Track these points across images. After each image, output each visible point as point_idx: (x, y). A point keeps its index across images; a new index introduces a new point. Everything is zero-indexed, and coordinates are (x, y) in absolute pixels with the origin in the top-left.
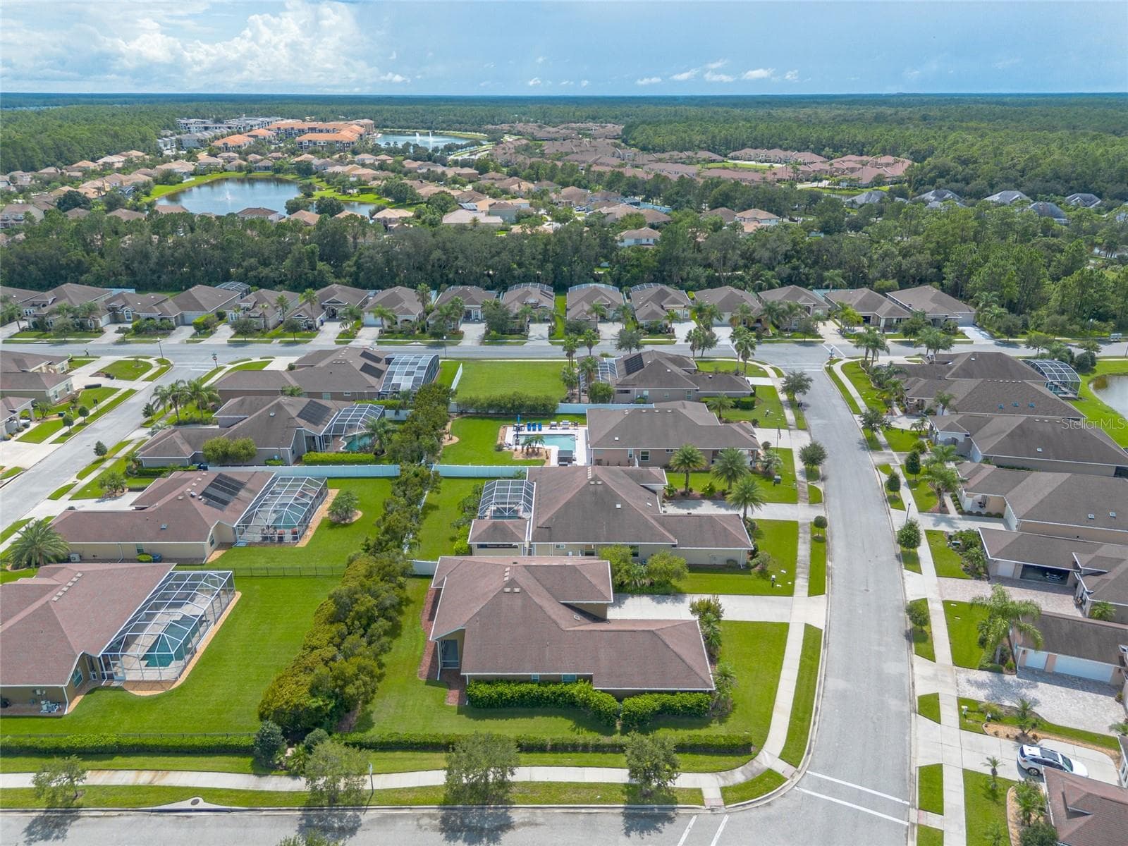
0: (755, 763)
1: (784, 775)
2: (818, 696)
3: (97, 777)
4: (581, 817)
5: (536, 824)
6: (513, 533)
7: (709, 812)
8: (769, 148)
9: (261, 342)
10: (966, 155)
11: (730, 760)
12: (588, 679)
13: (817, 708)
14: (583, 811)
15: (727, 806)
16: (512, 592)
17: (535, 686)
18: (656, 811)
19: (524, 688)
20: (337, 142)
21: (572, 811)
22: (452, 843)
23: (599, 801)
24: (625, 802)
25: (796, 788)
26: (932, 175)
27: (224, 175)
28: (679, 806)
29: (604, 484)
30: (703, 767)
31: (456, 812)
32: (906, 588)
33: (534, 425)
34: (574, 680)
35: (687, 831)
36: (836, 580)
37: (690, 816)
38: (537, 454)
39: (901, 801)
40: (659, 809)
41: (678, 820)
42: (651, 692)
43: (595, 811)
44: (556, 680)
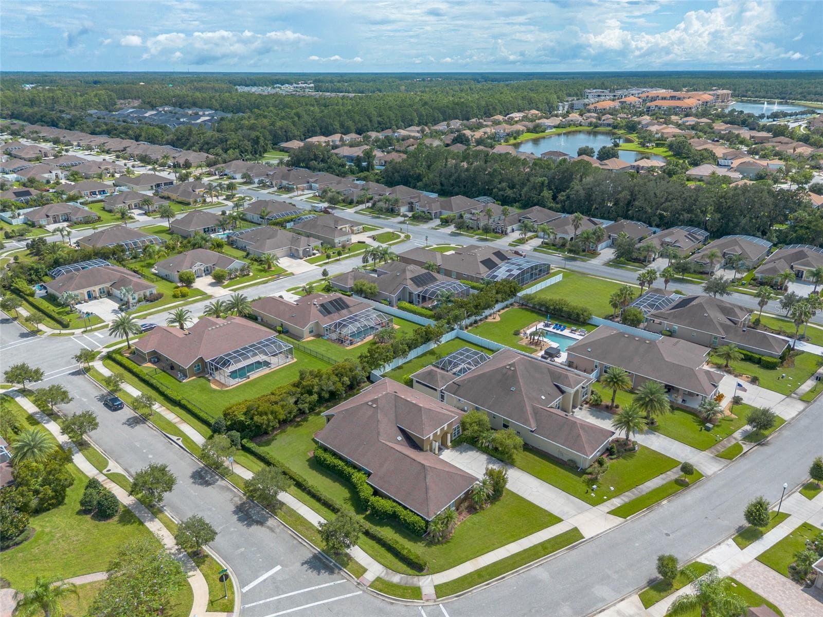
0: (416, 579)
1: (423, 596)
2: (516, 572)
3: (170, 415)
4: (295, 542)
7: (355, 584)
9: (468, 236)
11: (403, 567)
12: (369, 474)
13: (504, 577)
14: (300, 540)
15: (369, 588)
16: (371, 406)
17: (343, 464)
18: (332, 564)
20: (677, 107)
21: (296, 536)
23: (311, 541)
24: (324, 551)
25: (420, 608)
27: (579, 128)
28: (345, 570)
29: (515, 371)
30: (382, 561)
32: (710, 552)
33: (560, 326)
35: (332, 584)
36: (651, 515)
37: (343, 578)
38: (537, 345)
40: (334, 565)
41: (335, 576)
42: (394, 501)
43: (305, 544)
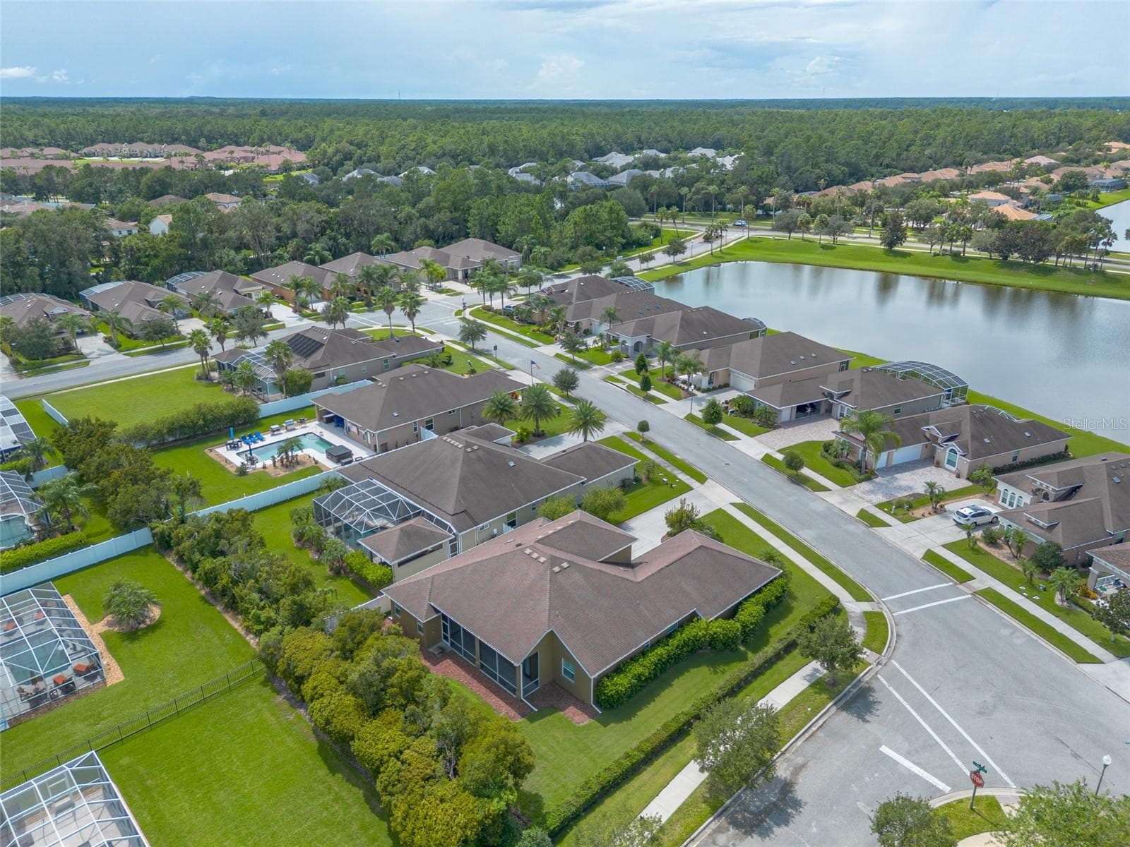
0: (852, 615)
1: (875, 610)
4: (820, 734)
5: (803, 766)
6: (432, 532)
7: (880, 666)
8: (130, 142)
10: (358, 140)
12: (692, 617)
15: (883, 654)
16: (562, 570)
18: (854, 690)
19: (652, 657)
22: (772, 835)
23: (815, 712)
24: (831, 699)
25: (893, 614)
26: (337, 158)
28: (861, 675)
29: (480, 447)
31: (732, 809)
32: (747, 453)
33: (250, 436)
34: (681, 626)
35: (890, 688)
36: (699, 465)
37: (876, 677)
38: (298, 463)
39: (946, 585)
40: (854, 687)
44: (670, 635)
